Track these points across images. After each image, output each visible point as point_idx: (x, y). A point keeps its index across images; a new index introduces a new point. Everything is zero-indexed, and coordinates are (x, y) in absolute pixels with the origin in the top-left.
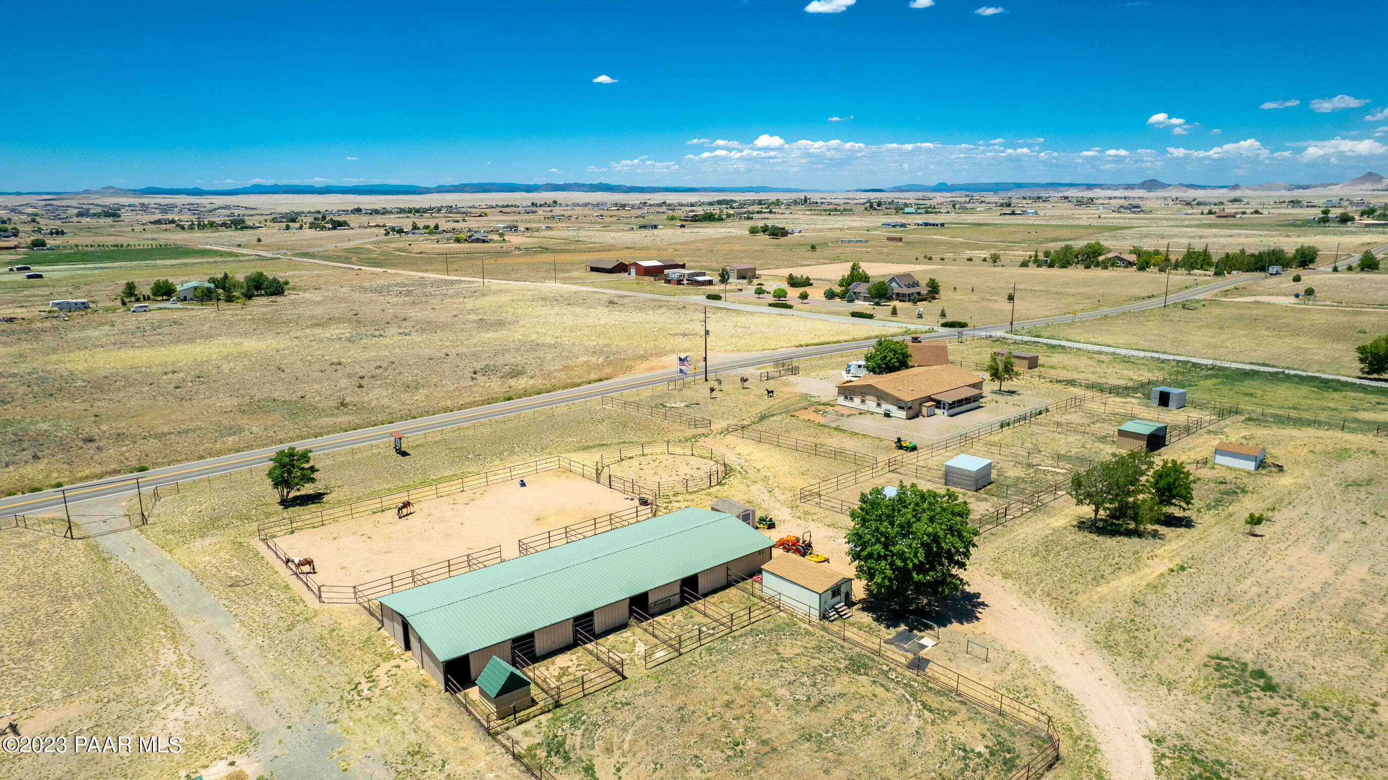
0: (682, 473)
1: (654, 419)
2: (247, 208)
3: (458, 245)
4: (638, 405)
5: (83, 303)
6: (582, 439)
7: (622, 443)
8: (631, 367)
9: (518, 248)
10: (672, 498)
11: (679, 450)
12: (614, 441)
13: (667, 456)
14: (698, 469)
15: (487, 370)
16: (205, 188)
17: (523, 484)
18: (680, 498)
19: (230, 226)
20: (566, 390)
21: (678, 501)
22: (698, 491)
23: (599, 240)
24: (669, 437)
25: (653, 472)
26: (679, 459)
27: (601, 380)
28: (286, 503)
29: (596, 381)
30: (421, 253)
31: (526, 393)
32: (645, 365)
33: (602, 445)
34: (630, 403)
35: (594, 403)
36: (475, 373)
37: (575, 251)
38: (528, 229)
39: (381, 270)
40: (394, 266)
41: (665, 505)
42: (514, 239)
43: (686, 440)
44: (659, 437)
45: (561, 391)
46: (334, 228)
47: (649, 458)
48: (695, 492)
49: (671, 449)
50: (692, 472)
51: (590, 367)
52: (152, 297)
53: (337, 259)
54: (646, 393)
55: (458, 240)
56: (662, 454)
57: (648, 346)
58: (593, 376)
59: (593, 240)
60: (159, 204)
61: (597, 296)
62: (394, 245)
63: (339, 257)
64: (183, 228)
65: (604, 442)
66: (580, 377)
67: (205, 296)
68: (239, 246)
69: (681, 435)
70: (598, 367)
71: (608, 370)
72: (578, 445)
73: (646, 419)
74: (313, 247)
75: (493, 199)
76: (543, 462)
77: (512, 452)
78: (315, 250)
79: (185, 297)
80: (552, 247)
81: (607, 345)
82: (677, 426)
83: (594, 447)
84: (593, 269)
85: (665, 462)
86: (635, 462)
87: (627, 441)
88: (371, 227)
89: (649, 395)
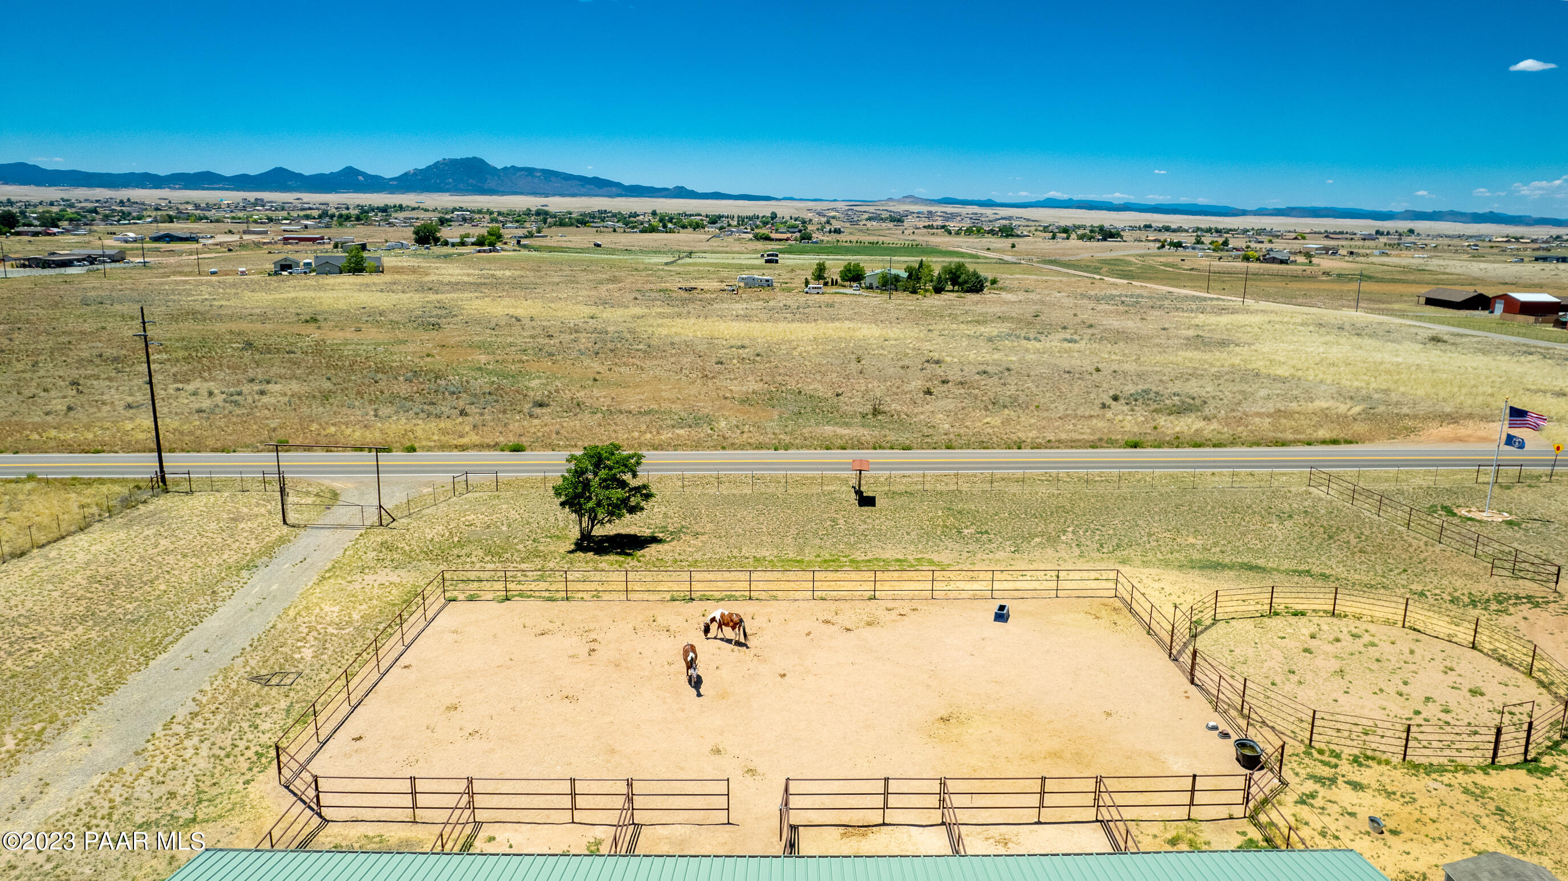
0: (1417, 692)
1: (1409, 536)
2: (1028, 220)
3: (1245, 264)
4: (1383, 500)
5: (767, 281)
6: (1216, 544)
7: (1300, 573)
8: (1412, 430)
9: (1326, 273)
10: (1345, 767)
11: (1441, 625)
12: (1286, 565)
13: (1397, 632)
14: (1475, 692)
15: (1142, 398)
16: (998, 200)
17: (1002, 615)
18: (1368, 775)
19: (997, 234)
20: (1255, 449)
21: (1356, 786)
22: (1441, 769)
23: (1459, 270)
24: (1430, 583)
25: (1336, 665)
26: (1426, 649)
27: (1335, 442)
28: (587, 544)
29: (1324, 442)
30: (1192, 269)
31: (1177, 442)
32: (1447, 430)
33: (1251, 568)
34: (1369, 493)
35: (1293, 481)
36: (1115, 398)
37: (1414, 282)
38: (1352, 253)
39: (1126, 282)
40: (1149, 279)
41: (1310, 786)
42: (1326, 263)
43: (1474, 603)
44: (1402, 579)
45: (1245, 449)
46: (1104, 239)
47: (1343, 626)
48: (1429, 769)
49: (1413, 617)
50: (1452, 698)
51: (1325, 416)
52: (839, 280)
53: (1086, 268)
54: (1419, 479)
55: (1247, 259)
56: (1387, 622)
57: (1470, 402)
58: (1322, 433)
59: (1447, 271)
60: (946, 213)
61: (1414, 330)
62: (1162, 259)
63: (1088, 266)
64: (950, 233)
65: (1261, 562)
66: (1296, 431)
67: (889, 284)
68: (988, 249)
69: (1462, 586)
70: (1342, 420)
71: (1360, 428)
72: (1196, 556)
73: (1392, 532)
74: (1067, 255)
75: (1324, 225)
76: (1093, 575)
77: (1053, 541)
78: (1068, 258)
79: (871, 284)
80: (1379, 275)
81: (1386, 391)
82: (1463, 563)
83: (1231, 567)
84: (1430, 302)
85: (1386, 647)
86: (1304, 627)
87: (1315, 570)
88: (1149, 241)
89: (1425, 484)
